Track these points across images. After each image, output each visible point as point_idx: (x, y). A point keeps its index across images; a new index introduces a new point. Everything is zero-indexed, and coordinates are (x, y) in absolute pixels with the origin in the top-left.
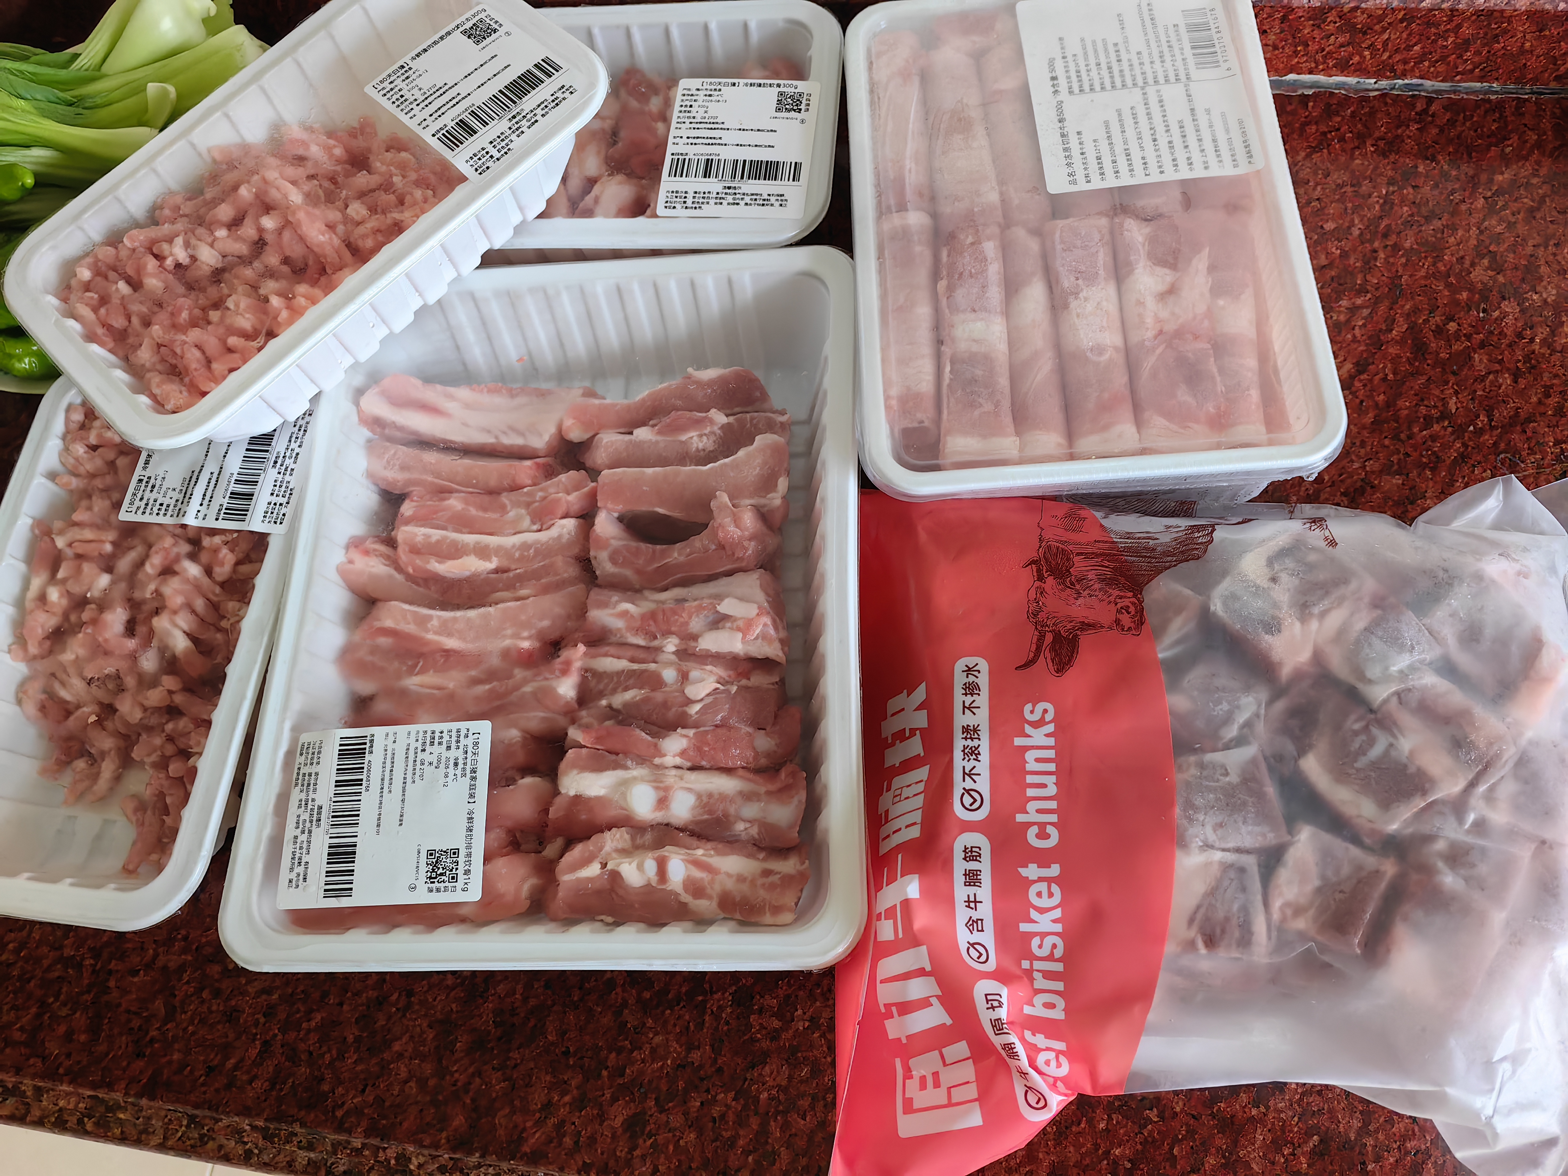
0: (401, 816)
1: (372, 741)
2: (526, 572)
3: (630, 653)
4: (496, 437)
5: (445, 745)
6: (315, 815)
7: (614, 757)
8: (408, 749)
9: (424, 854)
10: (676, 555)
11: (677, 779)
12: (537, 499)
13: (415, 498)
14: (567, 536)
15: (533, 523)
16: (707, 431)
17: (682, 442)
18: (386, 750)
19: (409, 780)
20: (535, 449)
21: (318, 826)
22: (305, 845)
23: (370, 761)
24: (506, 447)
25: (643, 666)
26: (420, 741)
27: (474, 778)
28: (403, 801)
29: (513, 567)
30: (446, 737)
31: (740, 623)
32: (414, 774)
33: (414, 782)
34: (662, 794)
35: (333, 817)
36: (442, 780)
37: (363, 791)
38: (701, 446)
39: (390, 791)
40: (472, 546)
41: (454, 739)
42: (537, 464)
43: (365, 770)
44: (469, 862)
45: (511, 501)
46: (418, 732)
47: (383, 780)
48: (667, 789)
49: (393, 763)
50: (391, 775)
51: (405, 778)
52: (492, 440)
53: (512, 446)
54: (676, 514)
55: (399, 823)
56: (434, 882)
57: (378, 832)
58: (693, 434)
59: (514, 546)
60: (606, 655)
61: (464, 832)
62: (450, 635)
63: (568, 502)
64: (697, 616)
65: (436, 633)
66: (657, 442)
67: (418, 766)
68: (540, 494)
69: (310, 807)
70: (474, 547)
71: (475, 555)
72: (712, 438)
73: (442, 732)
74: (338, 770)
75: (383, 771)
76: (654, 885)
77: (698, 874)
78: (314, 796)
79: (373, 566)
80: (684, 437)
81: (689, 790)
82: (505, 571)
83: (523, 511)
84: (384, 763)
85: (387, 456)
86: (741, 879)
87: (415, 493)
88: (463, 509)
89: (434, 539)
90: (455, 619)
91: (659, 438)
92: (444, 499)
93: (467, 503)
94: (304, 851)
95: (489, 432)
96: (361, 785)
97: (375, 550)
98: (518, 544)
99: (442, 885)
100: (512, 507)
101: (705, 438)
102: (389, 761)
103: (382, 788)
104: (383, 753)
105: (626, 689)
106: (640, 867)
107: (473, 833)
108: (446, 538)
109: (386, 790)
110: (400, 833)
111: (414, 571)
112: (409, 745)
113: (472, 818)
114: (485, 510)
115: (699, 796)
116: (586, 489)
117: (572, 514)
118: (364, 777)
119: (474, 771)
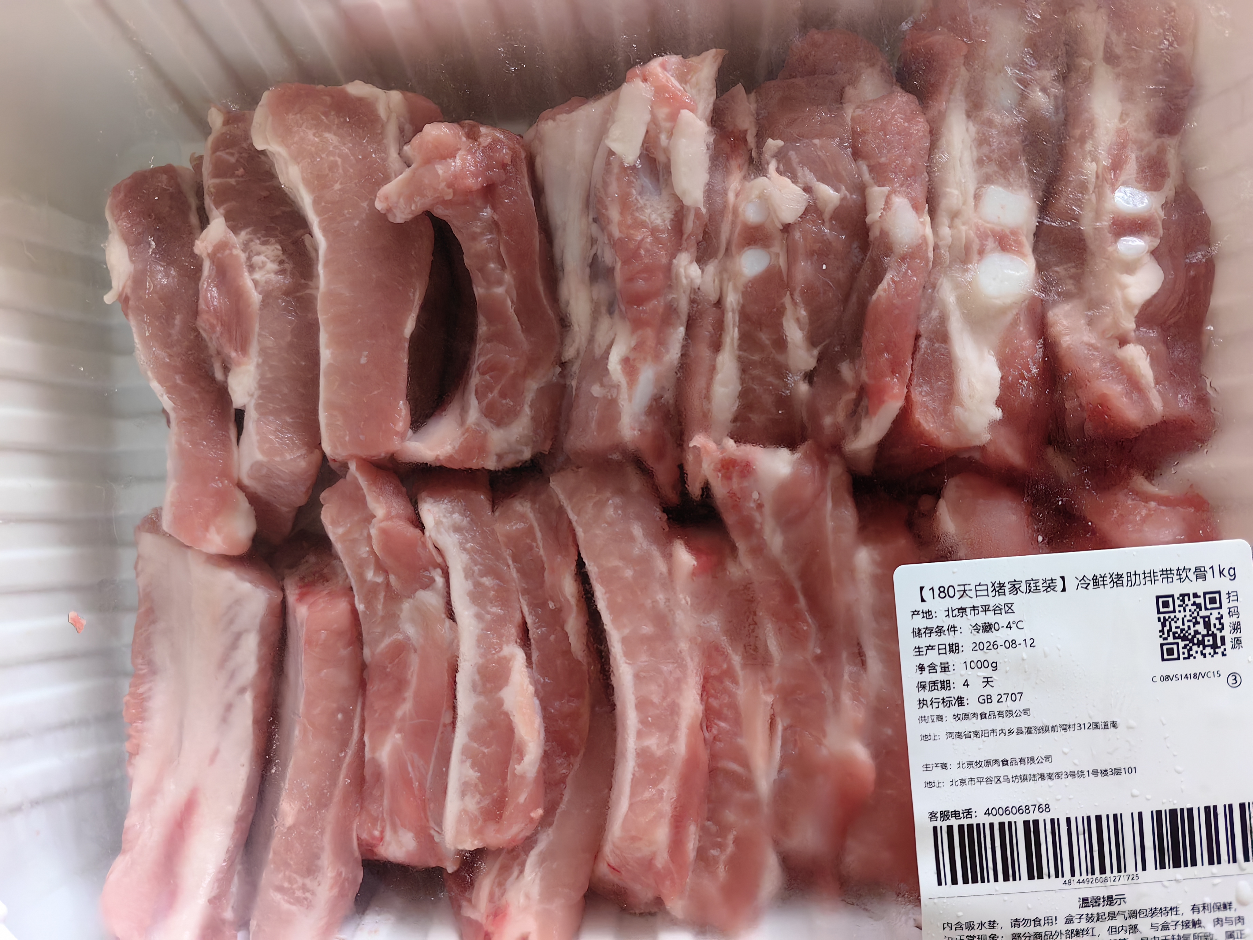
0: (1096, 726)
1: (945, 815)
2: (525, 592)
3: (703, 350)
4: (242, 691)
5: (950, 658)
6: (1100, 909)
7: (923, 343)
8: (959, 735)
9: (1172, 668)
10: (500, 290)
11: (958, 222)
12: (380, 579)
13: (377, 833)
14: (456, 516)
15: (429, 584)
16: (243, 256)
17: (265, 303)
18: (963, 782)
19: (1023, 722)
20: (270, 607)
21: (1122, 898)
22: (1159, 920)
23: (987, 813)
24: (261, 671)
25: (731, 319)
26: (942, 710)
27: (1015, 587)
28: (1066, 728)
29: (518, 616)
30: (933, 657)
31: (663, 112)
32: (1010, 713)
33: (1026, 711)
34: (991, 244)
35: (1103, 871)
36: (1022, 651)
37: (1048, 817)
38: (272, 266)
39: (1048, 758)
40: (482, 699)
41: (935, 640)
42: (301, 597)
43: (1005, 819)
44: (1181, 573)
45: (383, 635)
46: (923, 719)
47: (1024, 778)
48: (983, 236)
49: (988, 762)
50: (1014, 762)
51: (1020, 731)
52: (248, 698)
53: (260, 660)
54: (417, 297)
55: (1111, 730)
56: (1223, 638)
57: (1131, 770)
58: (247, 281)
59: (479, 617)
60: (708, 397)
61: (1124, 591)
62: (674, 710)
63: (388, 517)
64: (641, 209)
65: (673, 738)
66: (263, 351)
67: (995, 707)
68: (370, 575)
69: (1083, 925)
70: (480, 694)
71: (500, 689)
72: (256, 245)
73: (921, 668)
74: (1006, 879)
75: (1007, 780)
76: (1157, 242)
77: (1131, 167)
78: (1061, 920)
79: (527, 896)
80: (255, 297)
81: (977, 197)
82: (524, 630)
83: (406, 606)
84: (989, 780)
85: (286, 906)
86: (1128, 97)
87: (364, 836)
88: (400, 731)
89: (473, 775)
90: (642, 704)
91: (254, 348)
92: (378, 776)
93: (384, 728)
94: (1171, 918)
95: (229, 707)
96: (1036, 822)
97: (491, 898)
98: (474, 609)
99: (1226, 621)
100: (397, 629)
101: (257, 259)
102: (985, 772)
103: (1042, 776)
104: (968, 787)
105: (781, 343)
106: (1130, 267)
107: (1123, 571)
108: (466, 751)
109: (1045, 768)
110: (1132, 723)
111: (536, 808)
112: (950, 734)
113: (1095, 578)
114: (401, 685)
115: (987, 180)
116: (363, 482)
117: (410, 509)
118: (1019, 819)
119: (999, 589)
